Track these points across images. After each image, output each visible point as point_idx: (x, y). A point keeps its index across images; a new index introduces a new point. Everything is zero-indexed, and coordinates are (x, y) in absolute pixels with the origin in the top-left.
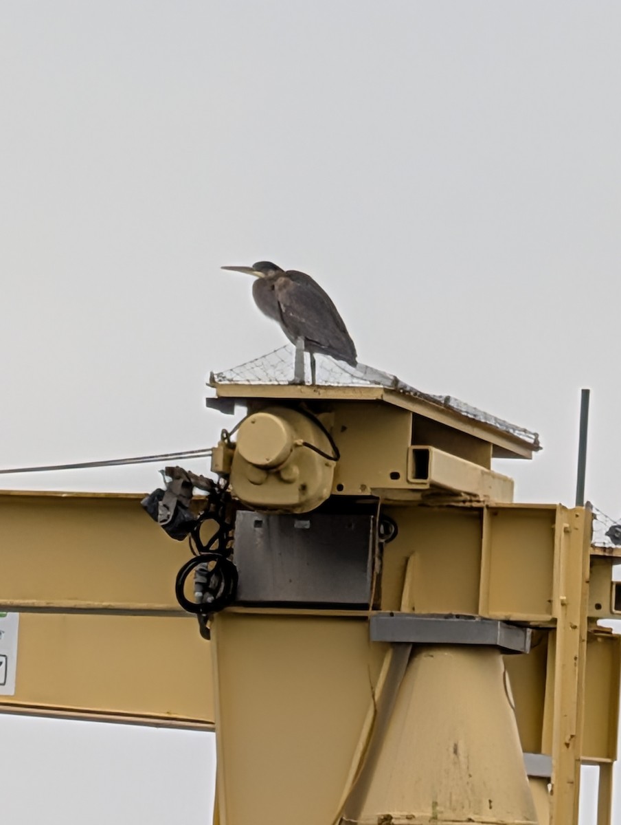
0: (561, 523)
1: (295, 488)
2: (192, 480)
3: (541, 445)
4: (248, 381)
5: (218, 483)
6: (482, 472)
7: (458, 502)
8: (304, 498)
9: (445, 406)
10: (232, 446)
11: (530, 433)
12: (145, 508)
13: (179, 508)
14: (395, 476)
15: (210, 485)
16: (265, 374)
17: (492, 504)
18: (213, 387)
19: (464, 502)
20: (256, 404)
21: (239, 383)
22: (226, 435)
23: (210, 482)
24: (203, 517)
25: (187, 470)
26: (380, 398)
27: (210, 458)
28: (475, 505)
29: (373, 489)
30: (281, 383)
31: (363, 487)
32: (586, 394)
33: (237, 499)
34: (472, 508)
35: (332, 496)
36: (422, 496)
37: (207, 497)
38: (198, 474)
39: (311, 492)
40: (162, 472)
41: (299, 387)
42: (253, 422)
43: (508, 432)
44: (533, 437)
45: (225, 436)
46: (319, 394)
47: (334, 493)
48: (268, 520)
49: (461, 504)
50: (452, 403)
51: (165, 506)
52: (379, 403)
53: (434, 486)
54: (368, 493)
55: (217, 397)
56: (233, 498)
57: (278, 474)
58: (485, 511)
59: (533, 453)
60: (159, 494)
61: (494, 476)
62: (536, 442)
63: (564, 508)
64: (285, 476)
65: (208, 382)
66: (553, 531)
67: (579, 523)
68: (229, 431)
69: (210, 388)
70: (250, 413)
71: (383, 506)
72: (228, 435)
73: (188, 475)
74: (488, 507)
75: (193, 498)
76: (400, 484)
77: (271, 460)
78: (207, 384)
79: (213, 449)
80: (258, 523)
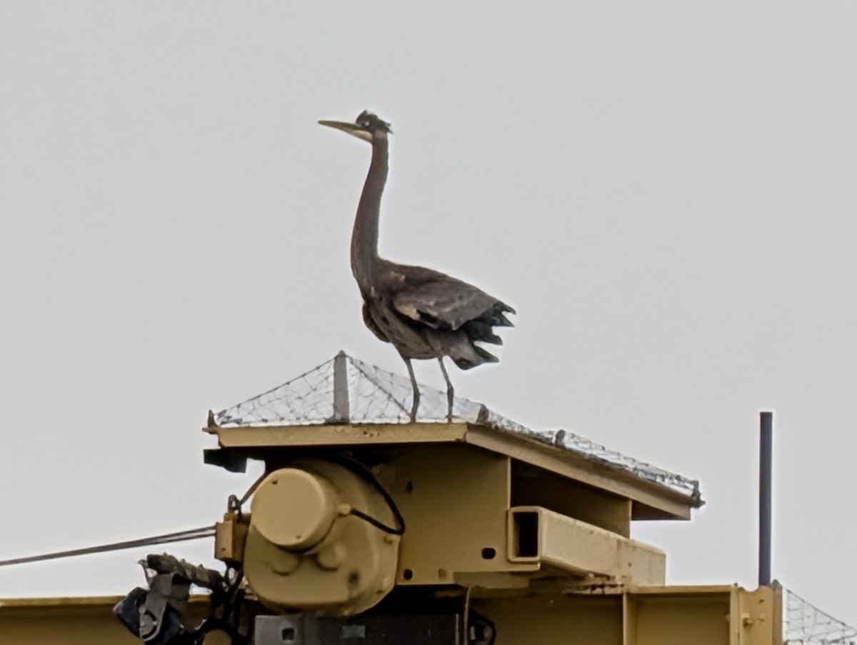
0: (738, 613)
1: (340, 579)
2: (189, 574)
3: (702, 498)
4: (265, 421)
5: (227, 576)
6: (619, 541)
7: (586, 588)
8: (355, 594)
9: (556, 448)
10: (243, 520)
11: (685, 480)
12: (120, 618)
13: (172, 615)
14: (489, 554)
15: (213, 580)
16: (292, 406)
17: (633, 591)
18: (211, 433)
19: (594, 587)
20: (276, 457)
21: (252, 425)
22: (235, 504)
23: (214, 575)
24: (206, 628)
25: (179, 558)
26: (461, 437)
27: (213, 539)
28: (608, 591)
29: (456, 575)
30: (315, 422)
31: (442, 573)
32: (766, 419)
33: (256, 599)
34: (603, 596)
35: (397, 589)
36: (531, 581)
37: (211, 596)
38: (196, 564)
39: (365, 583)
40: (142, 562)
41: (340, 428)
42: (275, 483)
43: (655, 481)
44: (692, 487)
45: (234, 505)
46: (372, 435)
47: (400, 583)
48: (302, 629)
49: (588, 592)
50: (568, 443)
51: (147, 613)
52: (460, 445)
53: (546, 565)
54: (450, 580)
55: (219, 448)
56: (246, 597)
57: (314, 558)
58: (625, 598)
59: (693, 510)
60: (138, 596)
61: (635, 548)
62: (696, 493)
63: (741, 590)
64: (325, 560)
65: (206, 425)
66: (727, 624)
67: (765, 613)
68: (240, 498)
69: (207, 434)
70: (269, 470)
71: (473, 601)
72: (239, 504)
73: (182, 566)
74: (629, 594)
75: (190, 600)
76: (496, 565)
77: (301, 540)
78: (204, 430)
79: (216, 527)
80: (287, 633)
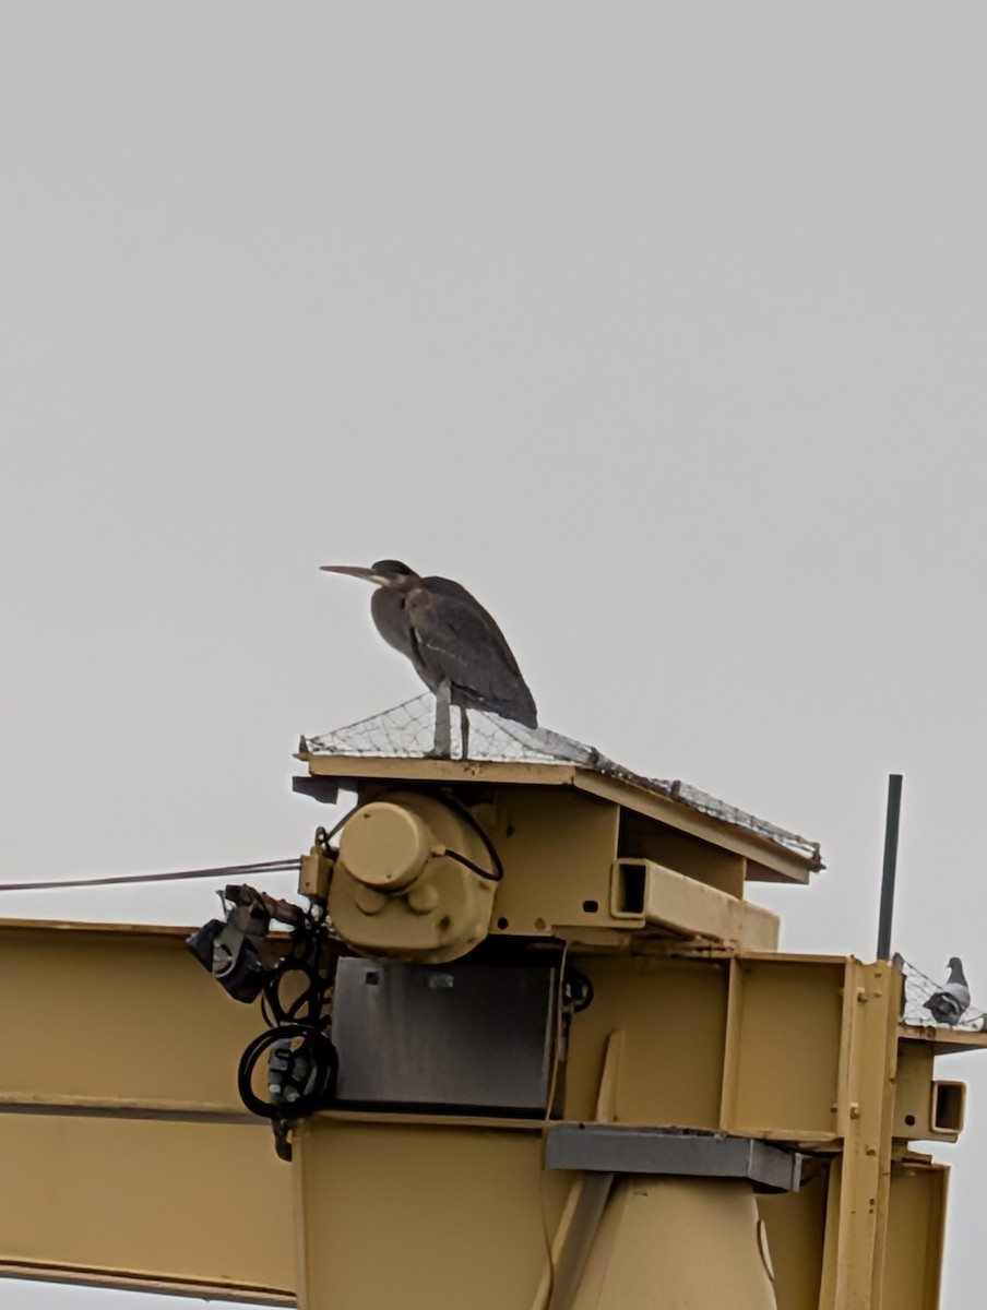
0: (853, 987)
1: (432, 922)
2: (269, 907)
3: (822, 862)
4: (360, 751)
5: (310, 912)
6: (730, 903)
7: (690, 949)
8: (445, 941)
9: (671, 796)
10: (332, 854)
11: (807, 843)
12: (192, 950)
13: (248, 952)
14: (591, 907)
15: (296, 915)
16: (392, 738)
17: (743, 954)
18: (304, 759)
19: (700, 949)
20: (372, 789)
21: (346, 754)
22: (323, 836)
23: (297, 910)
24: (284, 967)
25: (260, 890)
26: (569, 782)
27: (297, 872)
28: (716, 954)
29: (555, 927)
30: (413, 755)
31: (540, 923)
32: (896, 782)
33: (338, 939)
34: (710, 960)
35: (491, 938)
36: (635, 938)
37: (290, 933)
38: (277, 898)
39: (458, 928)
40: (220, 893)
41: (439, 762)
42: (366, 816)
43: (771, 840)
44: (813, 849)
45: (321, 837)
46: (473, 773)
47: (493, 932)
48: (388, 978)
49: (695, 954)
50: (683, 793)
51: (224, 947)
52: (568, 789)
53: (653, 923)
54: (547, 932)
55: (309, 776)
56: (330, 936)
57: (405, 898)
58: (733, 966)
59: (812, 875)
60: (215, 928)
61: (748, 909)
62: (817, 856)
63: (858, 962)
64: (415, 902)
65: (297, 751)
66: (840, 1000)
67: (882, 988)
68: (328, 831)
69: (298, 761)
70: (361, 803)
71: (570, 956)
72: (327, 837)
73: (262, 898)
74: (739, 961)
75: (269, 936)
76: (598, 919)
77: (392, 879)
78: (295, 756)
79: (302, 860)
80: (371, 978)
